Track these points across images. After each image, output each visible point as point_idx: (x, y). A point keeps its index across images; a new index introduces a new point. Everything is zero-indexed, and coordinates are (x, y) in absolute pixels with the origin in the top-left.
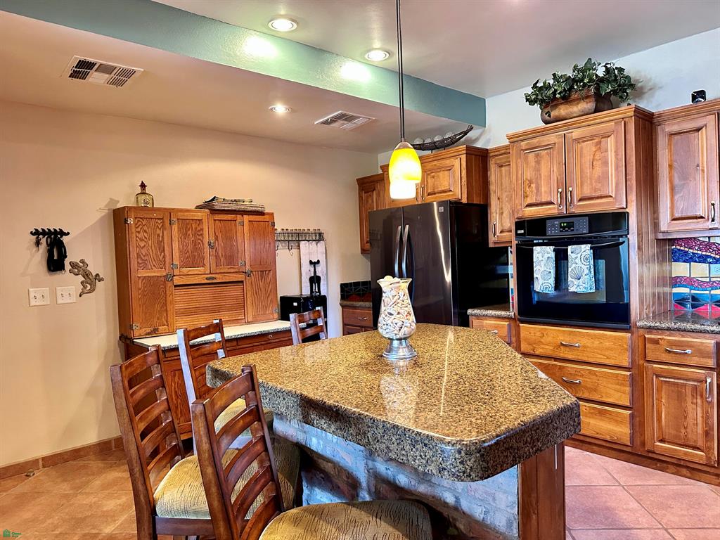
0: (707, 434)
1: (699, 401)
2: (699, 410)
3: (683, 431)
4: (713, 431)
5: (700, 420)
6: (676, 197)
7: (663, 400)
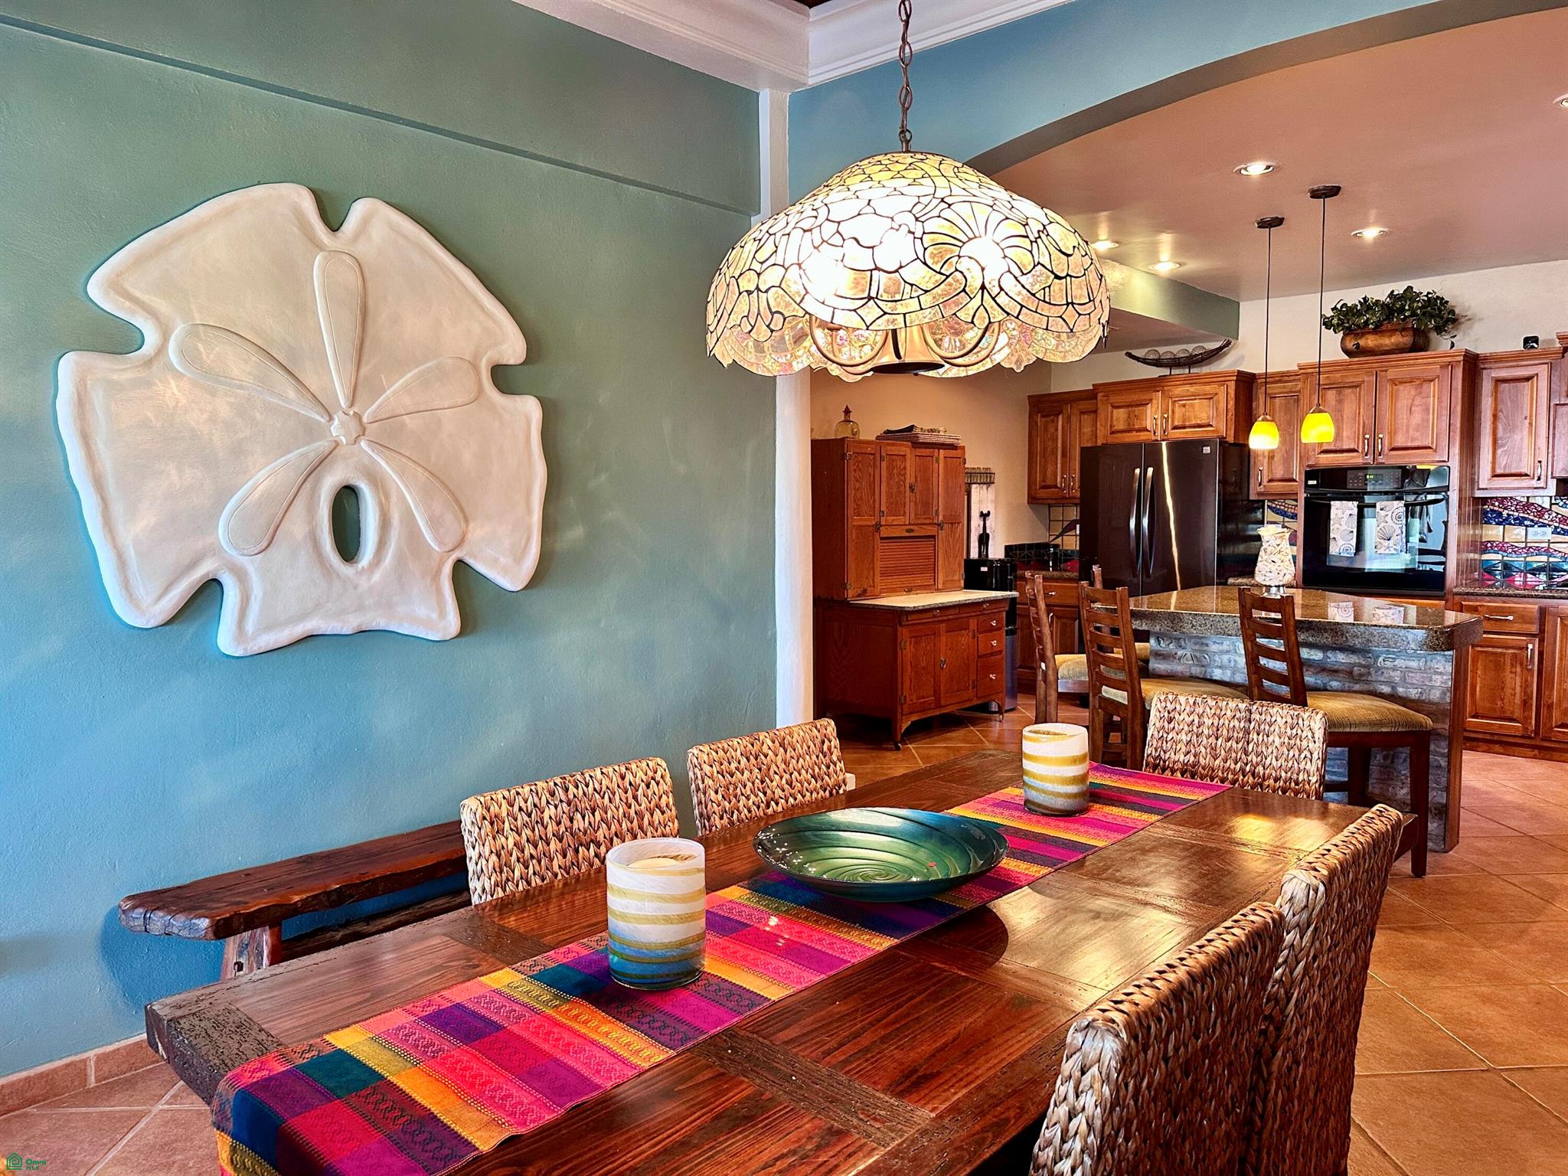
0: (1526, 704)
1: (1518, 669)
2: (1518, 679)
3: (1499, 703)
4: (1532, 699)
5: (1518, 689)
6: (1499, 452)
7: (1479, 672)
